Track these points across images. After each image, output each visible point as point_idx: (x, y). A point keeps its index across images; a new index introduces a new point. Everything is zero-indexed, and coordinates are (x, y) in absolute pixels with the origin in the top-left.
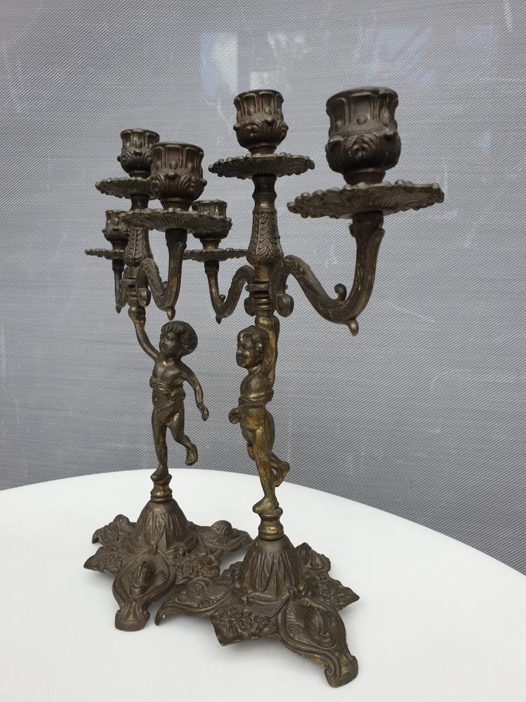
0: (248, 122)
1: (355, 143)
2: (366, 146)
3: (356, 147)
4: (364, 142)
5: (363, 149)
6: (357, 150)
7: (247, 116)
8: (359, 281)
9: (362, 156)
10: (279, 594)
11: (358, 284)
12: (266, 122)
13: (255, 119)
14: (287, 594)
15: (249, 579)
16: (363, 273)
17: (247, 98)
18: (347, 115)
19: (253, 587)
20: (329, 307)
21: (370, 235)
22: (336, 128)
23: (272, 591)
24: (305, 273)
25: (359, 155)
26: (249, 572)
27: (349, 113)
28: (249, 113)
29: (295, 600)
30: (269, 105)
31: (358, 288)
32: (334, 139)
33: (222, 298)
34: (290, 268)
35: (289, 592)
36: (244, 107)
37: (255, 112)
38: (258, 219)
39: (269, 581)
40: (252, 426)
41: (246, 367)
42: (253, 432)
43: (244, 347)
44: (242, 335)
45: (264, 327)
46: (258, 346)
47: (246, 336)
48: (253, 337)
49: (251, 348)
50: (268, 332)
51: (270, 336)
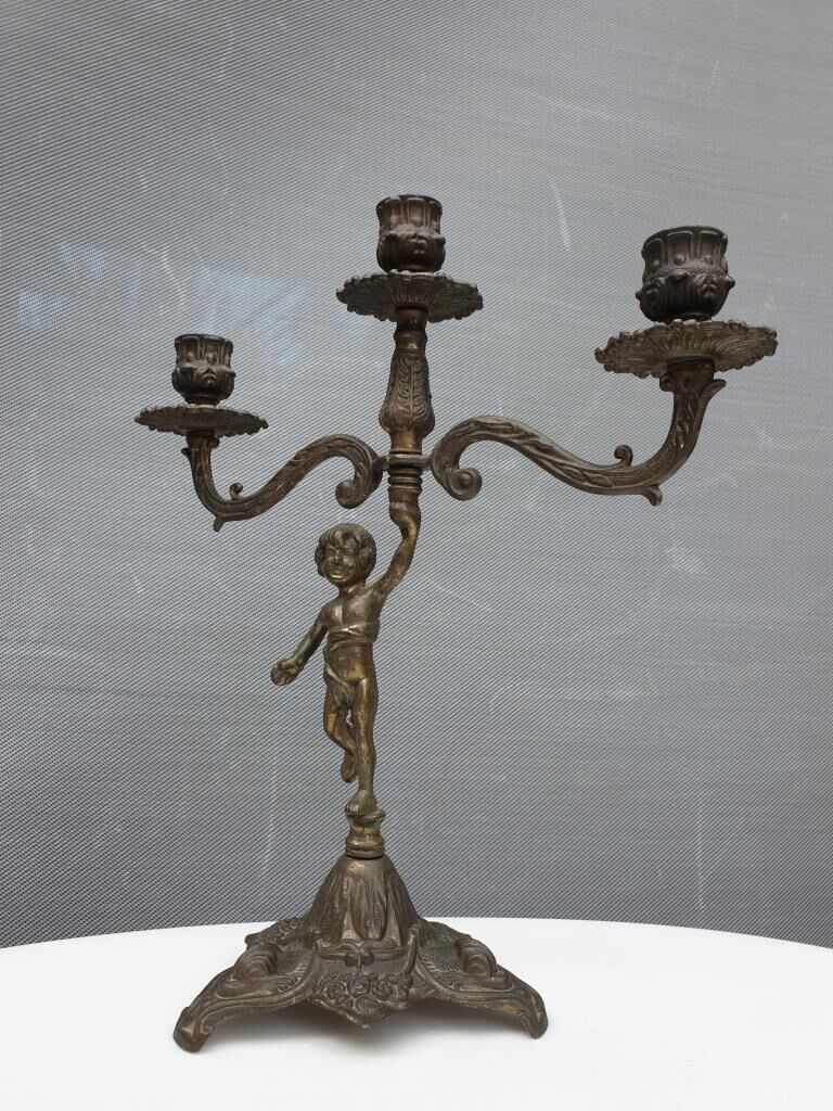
0: (412, 233)
1: (705, 282)
2: (713, 286)
3: (705, 286)
4: (713, 282)
5: (712, 290)
6: (706, 290)
7: (411, 226)
8: (681, 438)
9: (710, 298)
10: (404, 939)
11: (677, 442)
12: (438, 239)
13: (424, 232)
14: (412, 937)
15: (351, 926)
16: (691, 428)
17: (414, 204)
18: (692, 250)
19: (363, 936)
20: (608, 474)
21: (705, 387)
22: (677, 262)
23: (393, 935)
24: (533, 436)
25: (707, 295)
26: (348, 915)
27: (696, 249)
28: (415, 223)
29: (422, 945)
30: (436, 220)
31: (678, 446)
32: (680, 272)
33: (236, 489)
34: (497, 430)
35: (414, 933)
36: (405, 212)
37: (422, 224)
38: (409, 365)
39: (386, 922)
40: (358, 673)
41: (341, 586)
42: (355, 683)
43: (344, 551)
44: (338, 534)
45: (407, 516)
46: (366, 552)
47: (347, 536)
48: (358, 538)
49: (356, 554)
50: (412, 525)
51: (413, 532)
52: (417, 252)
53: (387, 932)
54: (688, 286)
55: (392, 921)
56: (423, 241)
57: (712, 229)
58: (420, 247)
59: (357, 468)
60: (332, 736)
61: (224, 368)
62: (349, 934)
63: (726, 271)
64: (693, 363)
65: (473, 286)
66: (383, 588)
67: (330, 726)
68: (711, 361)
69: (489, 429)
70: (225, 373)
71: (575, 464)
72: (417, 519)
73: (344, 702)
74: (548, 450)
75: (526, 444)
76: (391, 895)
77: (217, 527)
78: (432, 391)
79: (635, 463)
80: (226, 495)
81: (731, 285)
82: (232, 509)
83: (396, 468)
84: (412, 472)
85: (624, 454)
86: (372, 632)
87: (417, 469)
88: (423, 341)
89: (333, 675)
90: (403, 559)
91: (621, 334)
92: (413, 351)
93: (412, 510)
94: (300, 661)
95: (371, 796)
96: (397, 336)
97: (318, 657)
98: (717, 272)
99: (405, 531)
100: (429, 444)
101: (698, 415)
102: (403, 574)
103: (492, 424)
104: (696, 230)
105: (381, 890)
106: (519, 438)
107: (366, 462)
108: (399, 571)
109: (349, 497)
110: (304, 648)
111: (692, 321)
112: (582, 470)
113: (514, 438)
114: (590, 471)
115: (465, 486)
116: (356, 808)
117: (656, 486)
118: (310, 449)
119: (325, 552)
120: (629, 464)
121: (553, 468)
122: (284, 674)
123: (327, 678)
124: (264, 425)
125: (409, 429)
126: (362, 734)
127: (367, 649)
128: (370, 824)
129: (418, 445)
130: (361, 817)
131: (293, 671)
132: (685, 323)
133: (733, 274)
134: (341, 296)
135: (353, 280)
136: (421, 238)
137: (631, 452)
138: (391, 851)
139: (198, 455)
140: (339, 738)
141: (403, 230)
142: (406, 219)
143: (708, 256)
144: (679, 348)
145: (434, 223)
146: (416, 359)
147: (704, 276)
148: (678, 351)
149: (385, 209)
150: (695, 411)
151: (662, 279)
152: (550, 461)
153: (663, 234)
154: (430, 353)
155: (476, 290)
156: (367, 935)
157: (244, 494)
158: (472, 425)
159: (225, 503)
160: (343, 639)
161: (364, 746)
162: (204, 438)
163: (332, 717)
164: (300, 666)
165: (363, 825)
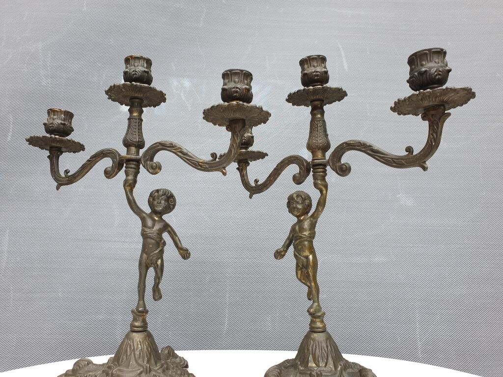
0: (314, 71)
1: (436, 71)
2: (440, 73)
3: (436, 73)
4: (440, 71)
5: (439, 74)
6: (437, 75)
7: (313, 68)
8: (433, 140)
9: (439, 78)
10: (336, 367)
11: (431, 142)
12: (325, 71)
13: (318, 69)
14: (340, 367)
15: (312, 361)
16: (437, 135)
17: (313, 58)
18: (429, 59)
19: (318, 366)
20: (402, 159)
21: (441, 117)
22: (422, 65)
23: (331, 365)
24: (371, 146)
25: (437, 77)
26: (311, 356)
27: (430, 58)
28: (314, 66)
29: (345, 370)
30: (323, 63)
31: (432, 144)
32: (423, 69)
33: (256, 181)
34: (355, 146)
35: (341, 365)
36: (310, 63)
37: (317, 66)
38: (317, 124)
39: (327, 360)
40: (307, 253)
41: (297, 217)
42: (307, 257)
43: (298, 203)
44: (295, 195)
45: (322, 186)
46: (307, 202)
47: (298, 196)
48: (303, 197)
49: (302, 203)
50: (324, 189)
51: (324, 192)
52: (316, 78)
53: (328, 363)
54: (428, 74)
55: (330, 359)
56: (318, 73)
57: (437, 49)
58: (317, 75)
59: (300, 168)
60: (300, 280)
61: (249, 134)
62: (312, 364)
63: (447, 65)
64: (435, 107)
65: (340, 88)
66: (315, 217)
67: (299, 276)
68: (443, 105)
69: (352, 146)
70: (249, 136)
71: (389, 157)
72: (326, 187)
73: (303, 265)
74: (377, 152)
75: (367, 150)
76: (329, 347)
77: (251, 197)
78: (328, 132)
79: (414, 153)
80: (253, 184)
81: (450, 71)
82: (255, 189)
83: (315, 166)
84: (321, 167)
85: (409, 150)
86: (312, 235)
87: (324, 166)
88: (323, 113)
89: (297, 254)
90: (322, 203)
91: (398, 100)
92: (319, 118)
93: (323, 183)
94: (285, 249)
95: (319, 305)
96: (312, 113)
97: (291, 248)
98: (442, 67)
99: (321, 191)
100: (328, 154)
101: (439, 129)
102: (323, 210)
103: (353, 143)
104: (429, 50)
105: (325, 346)
106: (364, 148)
107: (303, 165)
108: (320, 209)
109: (298, 180)
110: (286, 244)
111: (428, 90)
112: (392, 159)
113: (362, 148)
114: (395, 159)
115: (344, 171)
116: (312, 310)
117: (425, 162)
118: (282, 162)
119: (291, 203)
120: (412, 154)
121: (380, 159)
122: (279, 255)
123: (295, 256)
124: (267, 155)
125: (319, 150)
126: (312, 279)
127: (311, 243)
128: (319, 317)
129: (324, 156)
130: (314, 314)
131: (283, 253)
132: (425, 91)
133: (450, 66)
134: (288, 100)
135: (290, 94)
136: (317, 72)
137: (412, 148)
138: (329, 330)
139: (242, 170)
140: (303, 281)
141: (310, 70)
142: (310, 65)
143: (437, 60)
144: (426, 102)
145: (323, 65)
146: (320, 121)
147: (435, 69)
148: (426, 103)
149: (303, 63)
150: (438, 128)
151: (416, 73)
152: (379, 156)
153: (415, 54)
154: (326, 117)
155: (342, 89)
156: (319, 364)
157: (259, 183)
158: (345, 145)
159: (253, 187)
160: (300, 239)
161: (313, 284)
162: (244, 163)
163: (299, 272)
164: (286, 251)
165: (315, 318)
